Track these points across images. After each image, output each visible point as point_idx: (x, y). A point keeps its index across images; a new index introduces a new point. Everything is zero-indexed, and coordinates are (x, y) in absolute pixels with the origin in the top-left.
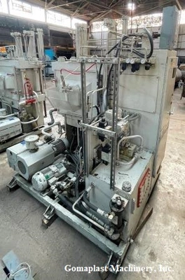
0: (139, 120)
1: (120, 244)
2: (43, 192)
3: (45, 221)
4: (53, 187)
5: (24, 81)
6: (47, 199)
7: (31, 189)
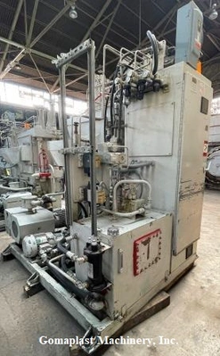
0: (153, 170)
1: (104, 320)
2: (33, 258)
3: (27, 289)
4: (42, 252)
5: (40, 151)
6: (35, 266)
7: (22, 256)
